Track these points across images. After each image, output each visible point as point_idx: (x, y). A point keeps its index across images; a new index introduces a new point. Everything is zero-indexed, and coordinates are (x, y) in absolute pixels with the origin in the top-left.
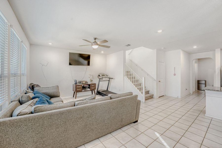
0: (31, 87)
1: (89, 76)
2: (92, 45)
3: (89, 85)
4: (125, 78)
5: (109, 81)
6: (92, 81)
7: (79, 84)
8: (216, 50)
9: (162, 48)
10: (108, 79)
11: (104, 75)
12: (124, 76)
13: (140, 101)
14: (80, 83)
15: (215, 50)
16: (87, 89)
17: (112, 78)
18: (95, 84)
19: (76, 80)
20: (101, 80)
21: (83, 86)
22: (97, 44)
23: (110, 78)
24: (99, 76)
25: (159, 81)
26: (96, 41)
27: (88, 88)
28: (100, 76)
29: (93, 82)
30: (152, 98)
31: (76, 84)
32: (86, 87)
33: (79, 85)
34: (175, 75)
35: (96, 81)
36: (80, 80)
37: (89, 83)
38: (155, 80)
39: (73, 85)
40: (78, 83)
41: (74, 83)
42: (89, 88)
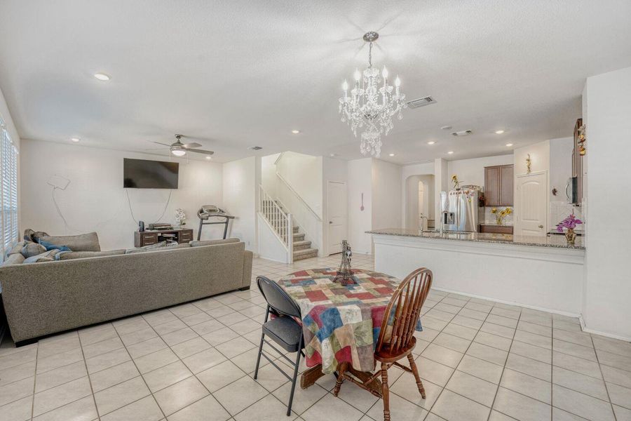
0: (30, 237)
1: (177, 213)
2: (172, 149)
3: (176, 233)
4: (259, 217)
5: (227, 223)
6: (184, 224)
7: (149, 231)
8: (436, 160)
9: (332, 155)
10: (225, 220)
11: (214, 211)
12: (257, 211)
13: (251, 253)
14: (153, 229)
15: (434, 161)
16: (170, 242)
17: (233, 218)
18: (192, 231)
19: (143, 223)
20: (204, 221)
21: (160, 235)
22: (183, 148)
23: (227, 217)
24: (202, 211)
25: (331, 223)
26: (181, 140)
27: (174, 239)
28: (205, 212)
29: (187, 227)
30: (316, 256)
31: (143, 230)
32: (169, 238)
33: (149, 234)
34: (362, 208)
35: (193, 224)
36: (153, 222)
37: (177, 228)
38: (320, 220)
39: (135, 233)
40: (147, 229)
41: (137, 228)
42: (177, 240)
